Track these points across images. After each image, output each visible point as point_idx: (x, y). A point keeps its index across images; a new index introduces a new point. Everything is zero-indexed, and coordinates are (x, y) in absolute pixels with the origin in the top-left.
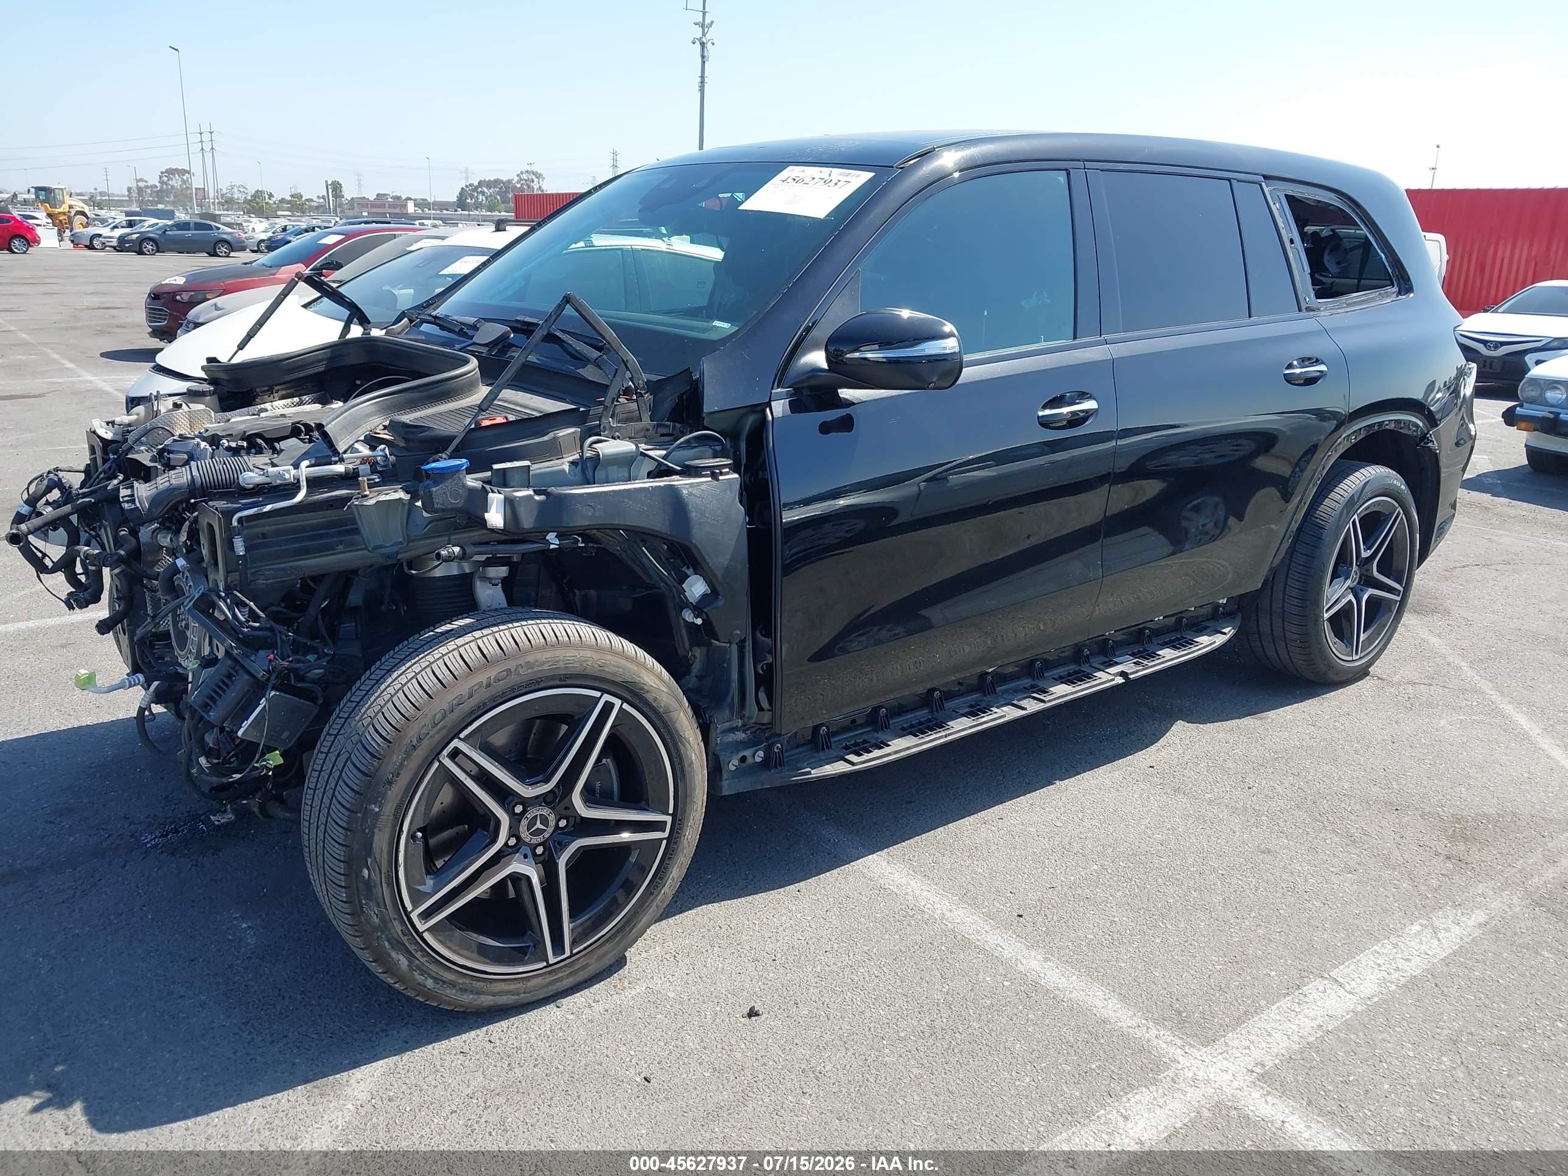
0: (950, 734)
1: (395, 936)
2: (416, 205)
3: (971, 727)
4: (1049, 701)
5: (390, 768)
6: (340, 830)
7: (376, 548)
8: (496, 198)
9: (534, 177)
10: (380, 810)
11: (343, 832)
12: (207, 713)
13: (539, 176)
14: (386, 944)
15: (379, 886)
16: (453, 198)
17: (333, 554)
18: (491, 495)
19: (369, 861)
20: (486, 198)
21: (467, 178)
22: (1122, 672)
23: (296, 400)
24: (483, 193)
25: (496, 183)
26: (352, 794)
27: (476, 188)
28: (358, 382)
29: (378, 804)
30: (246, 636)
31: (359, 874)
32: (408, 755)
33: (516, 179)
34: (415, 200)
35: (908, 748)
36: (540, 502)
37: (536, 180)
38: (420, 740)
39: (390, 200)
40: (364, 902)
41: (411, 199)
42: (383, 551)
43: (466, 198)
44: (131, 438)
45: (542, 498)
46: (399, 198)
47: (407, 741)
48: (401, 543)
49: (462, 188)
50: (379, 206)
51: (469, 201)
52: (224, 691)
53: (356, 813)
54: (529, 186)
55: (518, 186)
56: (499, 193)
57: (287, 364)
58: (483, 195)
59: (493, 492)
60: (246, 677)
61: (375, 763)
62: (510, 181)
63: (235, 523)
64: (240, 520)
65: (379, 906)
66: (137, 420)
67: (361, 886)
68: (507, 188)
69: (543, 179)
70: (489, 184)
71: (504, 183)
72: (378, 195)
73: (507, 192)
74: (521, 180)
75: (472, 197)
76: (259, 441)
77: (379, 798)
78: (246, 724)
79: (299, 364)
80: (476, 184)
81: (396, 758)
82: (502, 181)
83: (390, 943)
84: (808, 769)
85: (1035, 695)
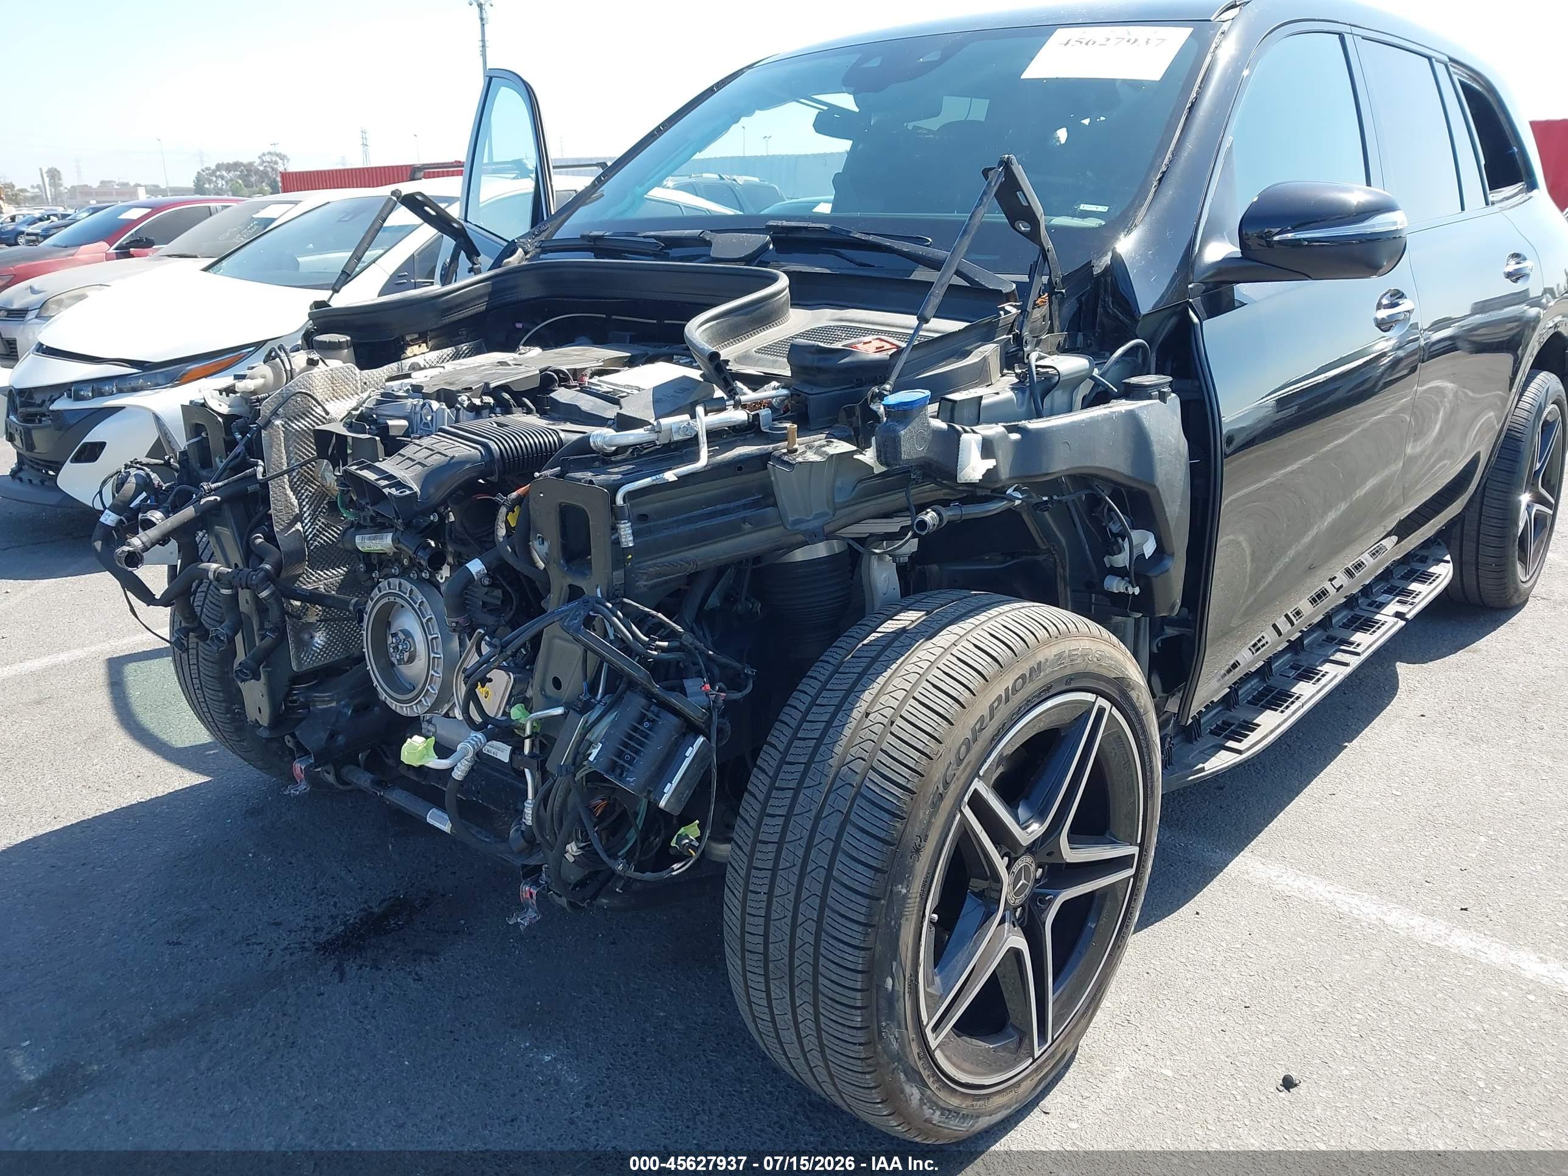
0: (1306, 702)
1: (912, 1063)
2: (147, 192)
3: (1318, 692)
4: (1364, 651)
5: (917, 830)
6: (855, 927)
7: (796, 523)
8: (237, 182)
9: (278, 159)
10: (908, 891)
11: (860, 929)
12: (620, 777)
13: (283, 157)
14: (902, 1076)
15: (902, 999)
16: (190, 184)
17: (740, 536)
18: (964, 436)
19: (894, 964)
20: (227, 182)
21: (202, 162)
22: (1397, 612)
23: (449, 351)
24: (222, 178)
25: (235, 166)
26: (870, 873)
27: (213, 173)
28: (519, 325)
29: (905, 883)
30: (657, 661)
31: (881, 986)
32: (935, 806)
33: (258, 161)
34: (145, 186)
35: (1279, 726)
36: (1016, 442)
37: (280, 162)
38: (946, 784)
39: (116, 187)
40: (884, 1024)
41: (140, 186)
42: (803, 527)
43: (204, 184)
44: (265, 409)
45: (1015, 436)
46: (126, 184)
47: (932, 789)
48: (824, 514)
49: (198, 173)
50: (105, 194)
51: (207, 186)
52: (642, 744)
53: (879, 899)
54: (273, 169)
55: (261, 168)
56: (240, 177)
57: (447, 301)
58: (223, 179)
59: (966, 432)
60: (674, 720)
61: (897, 825)
62: (251, 164)
63: (619, 500)
64: (630, 496)
65: (899, 1027)
66: (264, 385)
67: (883, 1003)
68: (249, 171)
69: (288, 160)
70: (229, 168)
71: (244, 166)
72: (102, 182)
73: (248, 175)
74: (264, 162)
75: (210, 182)
76: (507, 396)
77: (903, 874)
78: (669, 789)
79: (459, 301)
80: (213, 167)
81: (923, 814)
82: (241, 164)
83: (906, 1075)
84: (1201, 766)
85: (1342, 647)
